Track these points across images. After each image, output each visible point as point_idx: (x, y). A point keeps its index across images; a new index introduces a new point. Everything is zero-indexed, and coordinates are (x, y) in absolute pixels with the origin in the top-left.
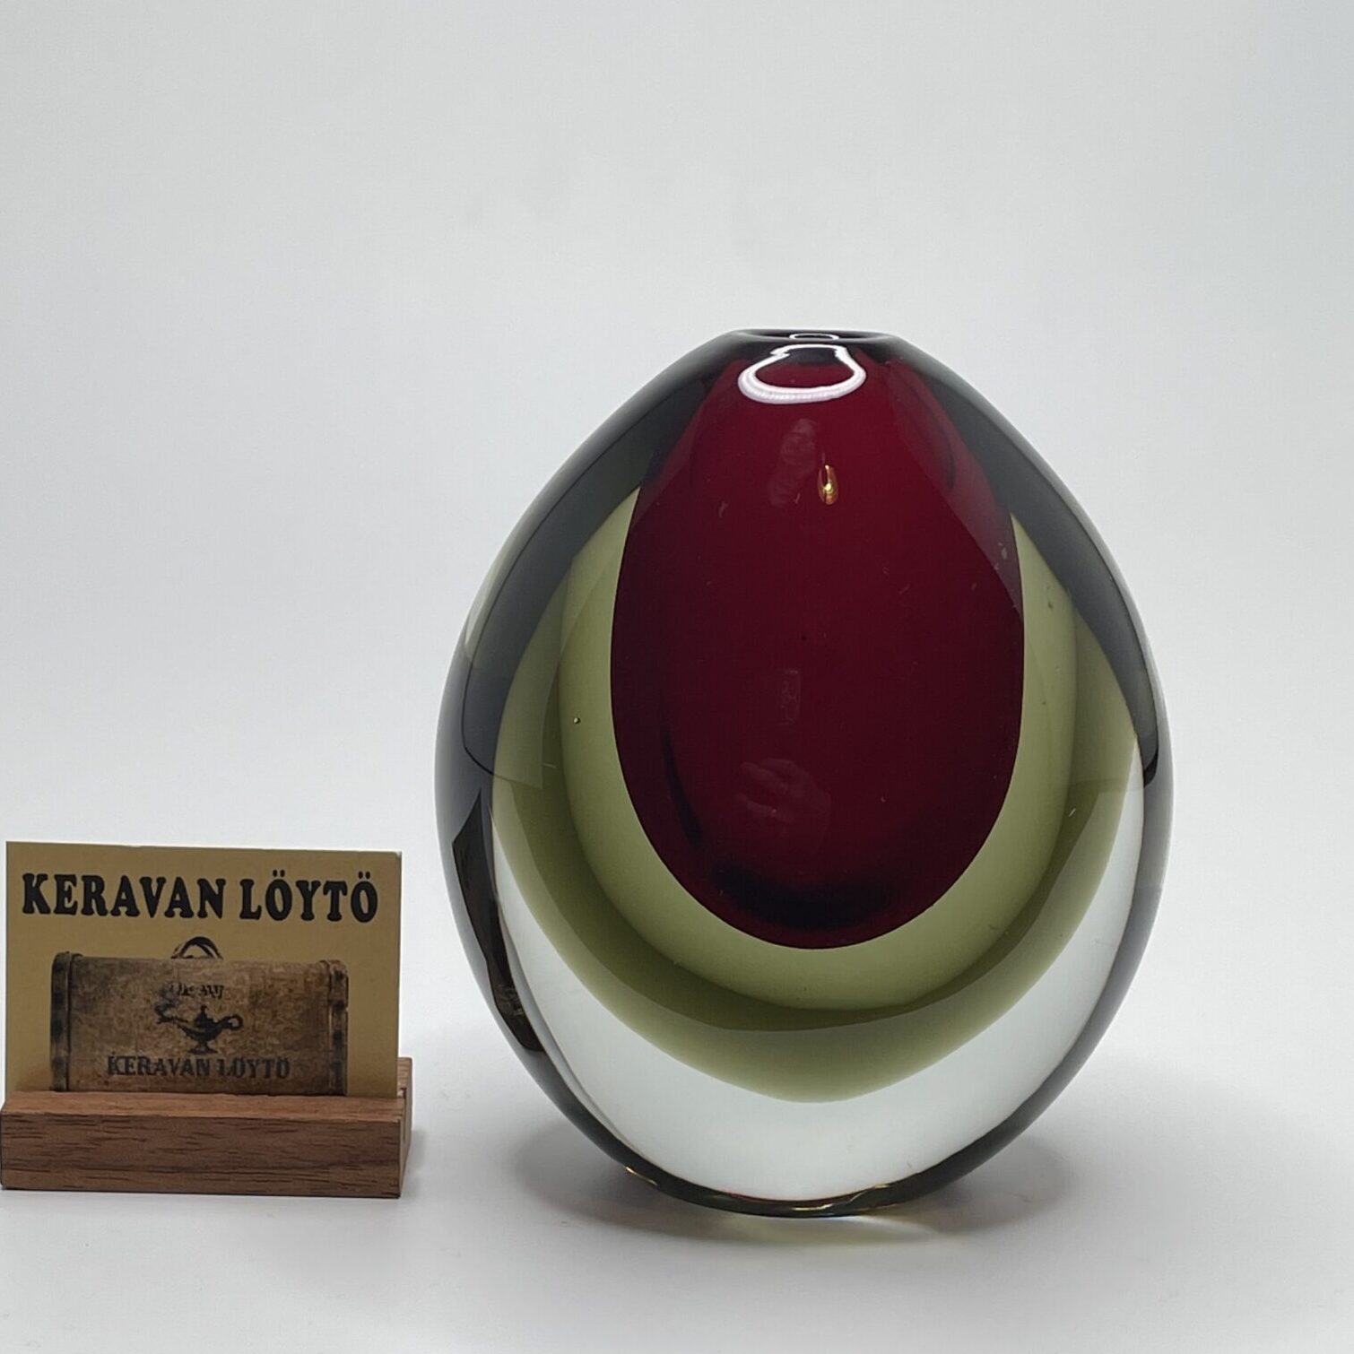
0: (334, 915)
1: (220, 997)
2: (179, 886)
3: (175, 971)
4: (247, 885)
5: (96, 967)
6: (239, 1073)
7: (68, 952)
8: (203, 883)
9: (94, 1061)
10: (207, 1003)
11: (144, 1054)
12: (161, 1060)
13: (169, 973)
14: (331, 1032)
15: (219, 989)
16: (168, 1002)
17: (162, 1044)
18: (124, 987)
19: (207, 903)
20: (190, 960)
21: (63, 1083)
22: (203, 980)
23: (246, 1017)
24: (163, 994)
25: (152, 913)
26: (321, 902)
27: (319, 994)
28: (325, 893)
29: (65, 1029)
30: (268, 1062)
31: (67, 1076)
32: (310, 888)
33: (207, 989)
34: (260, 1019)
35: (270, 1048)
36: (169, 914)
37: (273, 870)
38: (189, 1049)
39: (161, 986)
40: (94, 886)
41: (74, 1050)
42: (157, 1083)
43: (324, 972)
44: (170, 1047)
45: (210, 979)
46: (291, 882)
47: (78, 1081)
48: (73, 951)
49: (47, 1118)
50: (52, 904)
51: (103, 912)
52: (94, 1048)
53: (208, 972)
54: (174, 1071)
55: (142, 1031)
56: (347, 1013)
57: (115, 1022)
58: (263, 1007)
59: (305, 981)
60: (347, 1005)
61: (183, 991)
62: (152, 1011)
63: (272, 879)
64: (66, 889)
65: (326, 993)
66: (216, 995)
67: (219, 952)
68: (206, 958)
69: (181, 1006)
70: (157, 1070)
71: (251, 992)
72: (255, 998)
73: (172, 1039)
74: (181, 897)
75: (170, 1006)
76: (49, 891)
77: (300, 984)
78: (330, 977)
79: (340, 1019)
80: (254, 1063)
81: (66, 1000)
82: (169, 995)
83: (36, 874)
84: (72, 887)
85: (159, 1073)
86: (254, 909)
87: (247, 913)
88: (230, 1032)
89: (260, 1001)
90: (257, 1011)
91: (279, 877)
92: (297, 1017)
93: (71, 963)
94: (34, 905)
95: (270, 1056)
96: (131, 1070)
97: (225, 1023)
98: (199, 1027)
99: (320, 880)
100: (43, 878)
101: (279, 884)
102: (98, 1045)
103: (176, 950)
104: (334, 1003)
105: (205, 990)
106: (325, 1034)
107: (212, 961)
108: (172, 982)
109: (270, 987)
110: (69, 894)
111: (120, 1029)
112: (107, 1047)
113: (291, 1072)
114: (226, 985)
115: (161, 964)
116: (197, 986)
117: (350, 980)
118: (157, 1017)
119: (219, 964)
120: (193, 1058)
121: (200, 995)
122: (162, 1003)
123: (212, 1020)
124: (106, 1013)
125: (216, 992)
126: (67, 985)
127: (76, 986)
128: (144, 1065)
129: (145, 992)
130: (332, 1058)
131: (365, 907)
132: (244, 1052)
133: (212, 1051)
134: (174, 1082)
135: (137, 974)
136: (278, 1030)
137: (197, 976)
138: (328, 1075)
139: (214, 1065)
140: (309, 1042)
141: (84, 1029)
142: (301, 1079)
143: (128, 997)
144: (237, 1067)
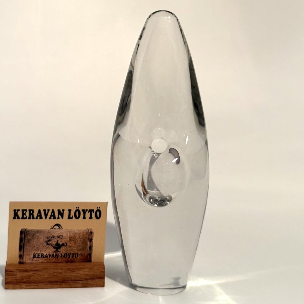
0: (91, 218)
1: (62, 238)
2: (53, 211)
3: (51, 232)
4: (70, 211)
5: (31, 232)
6: (66, 257)
7: (24, 228)
8: (59, 211)
9: (30, 255)
10: (59, 240)
11: (43, 253)
12: (47, 254)
13: (49, 233)
14: (89, 246)
17: (47, 250)
18: (38, 236)
19: (60, 216)
20: (55, 230)
21: (22, 260)
23: (68, 243)
24: (48, 238)
25: (46, 218)
26: (88, 215)
27: (86, 237)
28: (89, 212)
29: (23, 247)
30: (73, 254)
31: (23, 259)
32: (85, 211)
34: (72, 243)
35: (73, 250)
36: (50, 218)
37: (76, 206)
38: (54, 251)
39: (47, 236)
40: (31, 212)
41: (25, 252)
42: (45, 260)
43: (88, 231)
44: (49, 251)
45: (60, 234)
46: (80, 209)
47: (26, 260)
48: (25, 228)
49: (18, 270)
50: (20, 216)
51: (33, 218)
52: (30, 252)
53: (59, 232)
54: (50, 256)
55: (42, 247)
56: (93, 241)
57: (36, 245)
59: (83, 234)
60: (93, 239)
61: (53, 237)
62: (45, 242)
63: (76, 209)
64: (24, 213)
65: (88, 236)
66: (61, 238)
67: (62, 227)
69: (52, 241)
70: (46, 256)
71: (69, 236)
72: (70, 238)
73: (50, 249)
74: (53, 214)
75: (49, 241)
76: (20, 214)
77: (82, 234)
78: (89, 233)
79: (91, 243)
80: (70, 254)
81: (23, 240)
82: (49, 238)
83: (17, 209)
84: (26, 212)
85: (46, 257)
86: (71, 216)
87: (70, 218)
88: (64, 247)
89: (72, 239)
90: (71, 241)
92: (81, 242)
93: (25, 231)
94: (16, 217)
95: (74, 252)
96: (39, 257)
97: (63, 245)
98: (56, 246)
99: (87, 209)
100: (18, 210)
101: (78, 210)
102: (31, 251)
103: (52, 227)
104: (90, 239)
105: (58, 237)
106: (87, 247)
107: (60, 229)
108: (50, 235)
109: (74, 235)
110: (25, 214)
111: (37, 247)
112: (33, 251)
113: (79, 256)
114: (63, 235)
115: (48, 230)
116: (56, 236)
117: (94, 233)
118: (46, 244)
119: (62, 230)
120: (55, 254)
122: (47, 240)
123: (60, 244)
124: (33, 243)
125: (60, 237)
126: (24, 236)
127: (26, 237)
128: (42, 255)
129: (43, 237)
130: (89, 252)
131: (98, 215)
132: (67, 251)
133: (59, 252)
134: (50, 259)
135: (41, 233)
136: (76, 246)
137: (57, 233)
138: (87, 257)
139: (60, 255)
140: (83, 249)
141: (28, 247)
142: (81, 258)
143: (39, 239)
144: (65, 255)
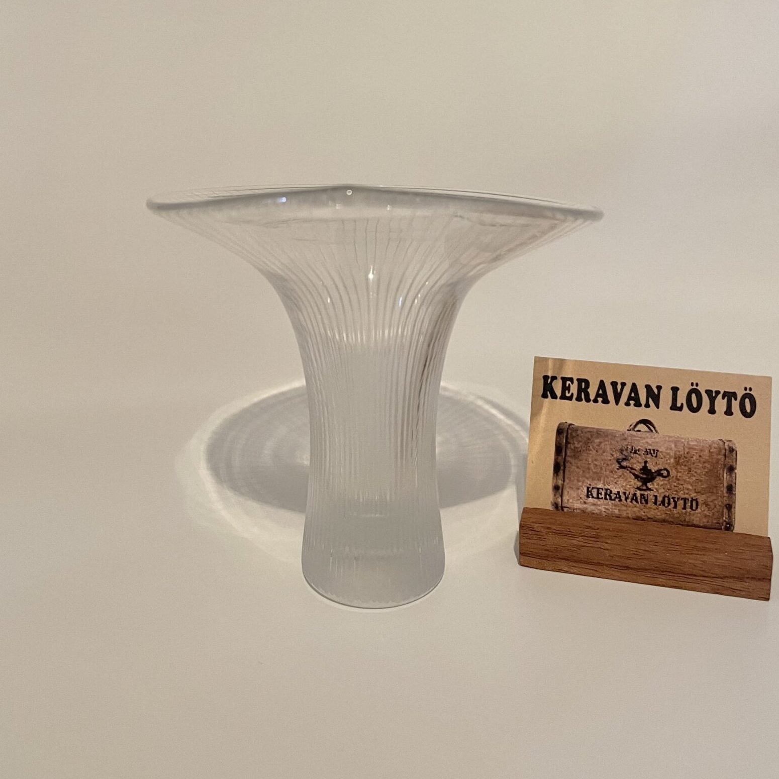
0: (729, 412)
1: (656, 456)
2: (634, 388)
3: (630, 438)
4: (675, 390)
5: (582, 432)
6: (666, 505)
7: (566, 423)
8: (648, 387)
9: (578, 489)
10: (648, 460)
11: (609, 487)
12: (619, 492)
13: (625, 439)
14: (726, 484)
15: (656, 451)
16: (624, 457)
17: (619, 482)
19: (650, 400)
20: (638, 433)
21: (559, 500)
22: (646, 445)
23: (672, 470)
24: (621, 451)
25: (617, 402)
26: (721, 404)
27: (719, 460)
28: (723, 398)
29: (562, 468)
30: (685, 500)
31: (562, 496)
32: (714, 395)
33: (649, 451)
34: (681, 472)
35: (686, 491)
36: (627, 404)
37: (691, 382)
38: (636, 487)
39: (621, 447)
40: (584, 385)
41: (567, 481)
42: (615, 505)
43: (722, 446)
44: (624, 484)
45: (651, 445)
46: (702, 390)
47: (568, 500)
48: (569, 422)
50: (558, 392)
51: (588, 400)
52: (578, 481)
53: (649, 440)
54: (626, 499)
55: (608, 473)
56: (736, 473)
57: (592, 466)
58: (682, 465)
59: (709, 451)
60: (736, 469)
61: (633, 451)
62: (615, 462)
63: (690, 387)
64: (567, 385)
65: (723, 460)
66: (654, 455)
67: (657, 429)
68: (648, 432)
69: (632, 461)
70: (616, 498)
71: (675, 455)
72: (677, 460)
73: (626, 480)
74: (635, 394)
75: (625, 459)
76: (558, 387)
77: (706, 453)
78: (726, 450)
79: (731, 476)
80: (676, 500)
81: (564, 450)
82: (624, 452)
83: (550, 376)
84: (571, 384)
85: (617, 500)
86: (679, 405)
87: (674, 407)
88: (661, 478)
89: (681, 461)
90: (679, 467)
91: (695, 387)
92: (704, 473)
93: (568, 429)
94: (548, 393)
95: (686, 496)
96: (600, 496)
97: (659, 473)
98: (642, 474)
99: (720, 390)
101: (695, 391)
102: (581, 479)
103: (631, 426)
104: (728, 466)
105: (647, 452)
106: (722, 485)
107: (652, 434)
108: (627, 445)
109: (688, 453)
110: (569, 389)
111: (594, 470)
112: (586, 481)
113: (699, 507)
114: (660, 450)
115: (621, 433)
116: (641, 449)
117: (738, 453)
118: (617, 466)
119: (656, 436)
120: (638, 493)
121: (644, 454)
122: (621, 457)
123: (650, 470)
124: (587, 460)
125: (654, 453)
126: (565, 441)
127: (569, 443)
128: (608, 493)
129: (611, 449)
130: (726, 501)
131: (748, 409)
132: (669, 492)
133: (650, 490)
134: (626, 506)
135: (606, 439)
136: (691, 481)
137: (643, 443)
138: (723, 512)
139: (651, 499)
140: (712, 489)
141: (573, 467)
142: (705, 512)
143: (601, 452)
144: (665, 501)
